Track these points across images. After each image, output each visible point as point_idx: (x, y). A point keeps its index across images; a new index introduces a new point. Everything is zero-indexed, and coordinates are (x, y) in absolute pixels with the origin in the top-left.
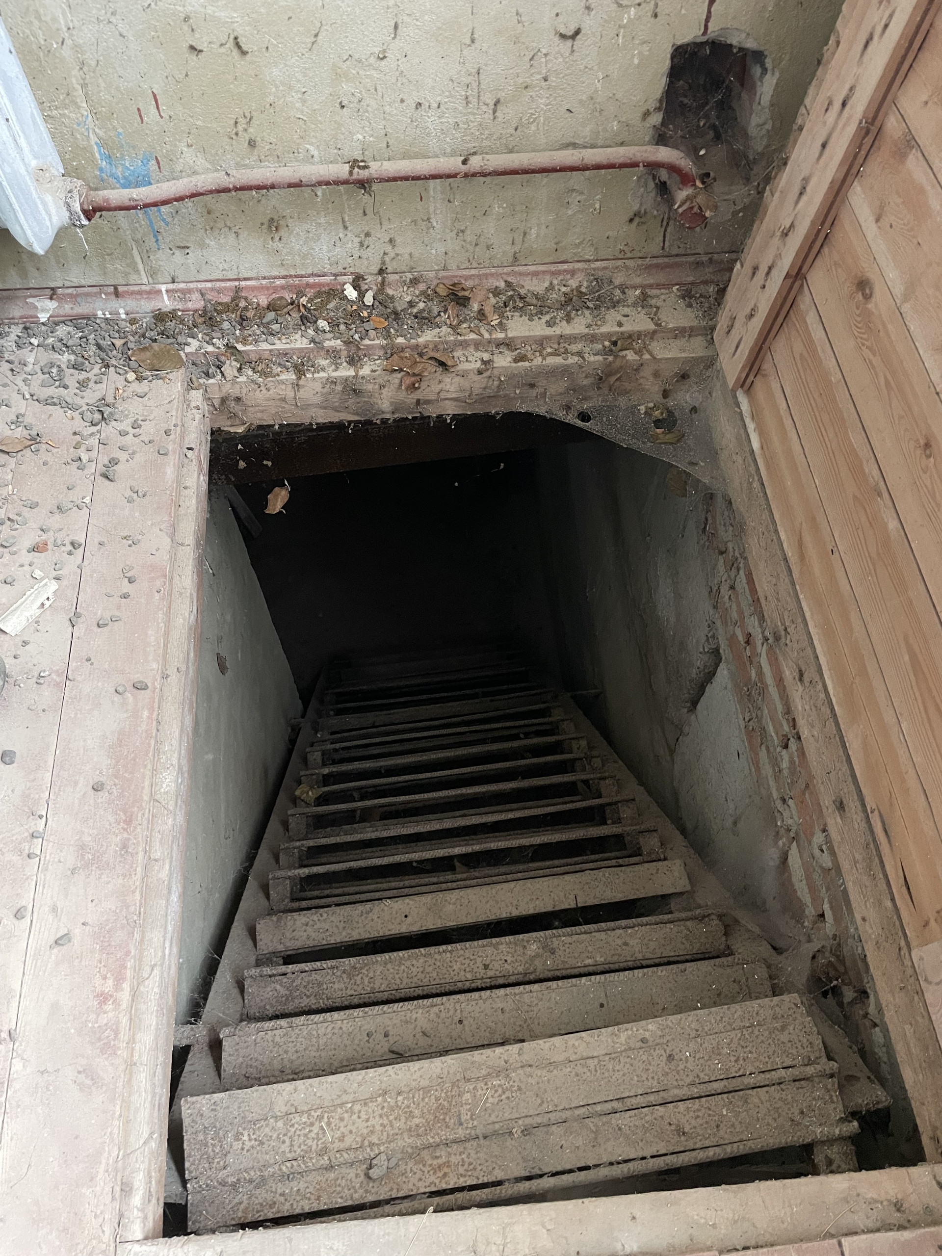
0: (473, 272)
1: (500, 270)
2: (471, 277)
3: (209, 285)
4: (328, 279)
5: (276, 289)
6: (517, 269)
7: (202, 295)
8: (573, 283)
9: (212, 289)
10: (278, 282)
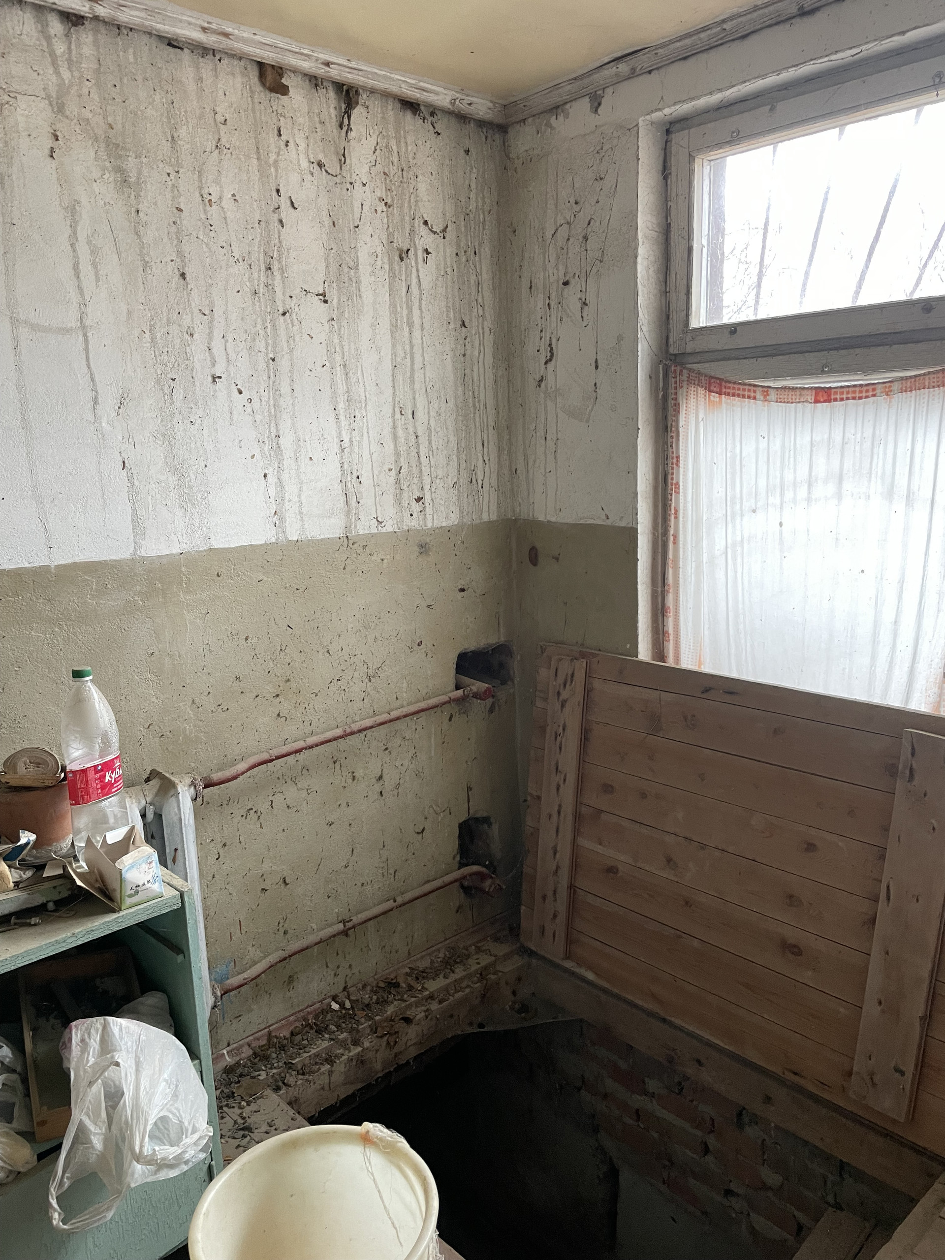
0: (391, 969)
1: (404, 963)
2: (392, 972)
3: (251, 1038)
4: (317, 1005)
5: (291, 1024)
6: (412, 959)
7: (249, 1045)
8: (441, 955)
9: (255, 1039)
10: (291, 1018)
